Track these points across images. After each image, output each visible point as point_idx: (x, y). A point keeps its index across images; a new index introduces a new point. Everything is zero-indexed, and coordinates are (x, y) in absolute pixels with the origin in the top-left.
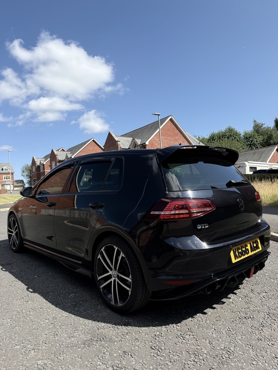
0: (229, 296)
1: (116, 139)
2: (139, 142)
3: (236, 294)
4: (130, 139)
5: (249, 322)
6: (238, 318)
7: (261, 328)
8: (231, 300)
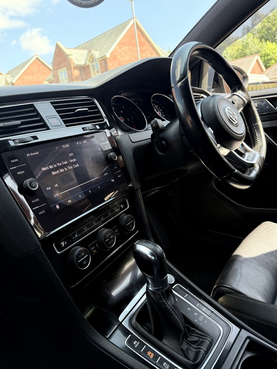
1: (67, 52)
2: (97, 54)
4: (85, 52)
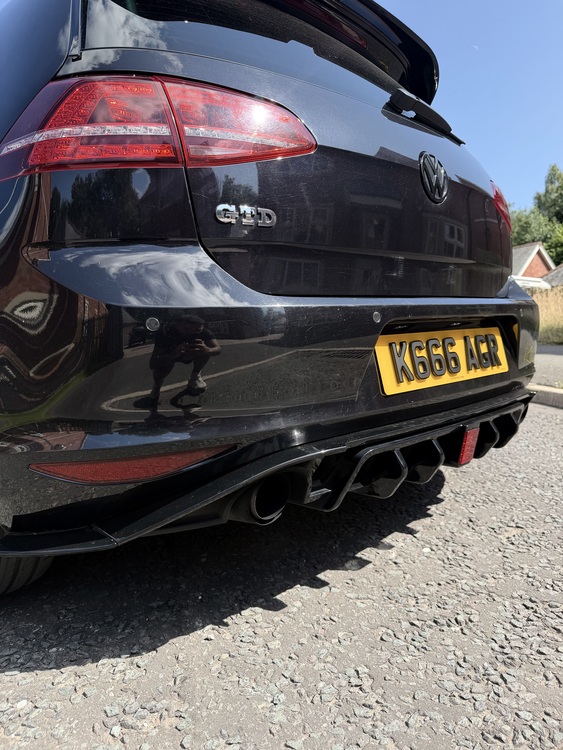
0: (387, 540)
3: (412, 532)
5: (449, 641)
6: (405, 625)
7: (502, 668)
8: (392, 554)
